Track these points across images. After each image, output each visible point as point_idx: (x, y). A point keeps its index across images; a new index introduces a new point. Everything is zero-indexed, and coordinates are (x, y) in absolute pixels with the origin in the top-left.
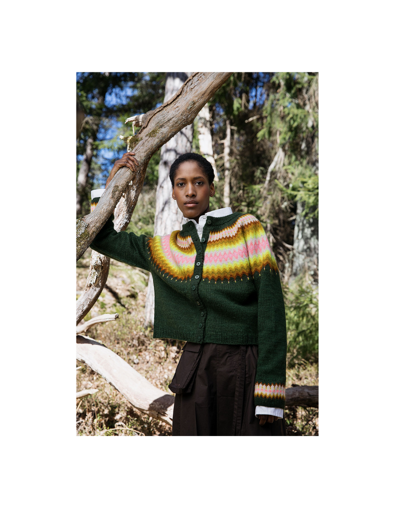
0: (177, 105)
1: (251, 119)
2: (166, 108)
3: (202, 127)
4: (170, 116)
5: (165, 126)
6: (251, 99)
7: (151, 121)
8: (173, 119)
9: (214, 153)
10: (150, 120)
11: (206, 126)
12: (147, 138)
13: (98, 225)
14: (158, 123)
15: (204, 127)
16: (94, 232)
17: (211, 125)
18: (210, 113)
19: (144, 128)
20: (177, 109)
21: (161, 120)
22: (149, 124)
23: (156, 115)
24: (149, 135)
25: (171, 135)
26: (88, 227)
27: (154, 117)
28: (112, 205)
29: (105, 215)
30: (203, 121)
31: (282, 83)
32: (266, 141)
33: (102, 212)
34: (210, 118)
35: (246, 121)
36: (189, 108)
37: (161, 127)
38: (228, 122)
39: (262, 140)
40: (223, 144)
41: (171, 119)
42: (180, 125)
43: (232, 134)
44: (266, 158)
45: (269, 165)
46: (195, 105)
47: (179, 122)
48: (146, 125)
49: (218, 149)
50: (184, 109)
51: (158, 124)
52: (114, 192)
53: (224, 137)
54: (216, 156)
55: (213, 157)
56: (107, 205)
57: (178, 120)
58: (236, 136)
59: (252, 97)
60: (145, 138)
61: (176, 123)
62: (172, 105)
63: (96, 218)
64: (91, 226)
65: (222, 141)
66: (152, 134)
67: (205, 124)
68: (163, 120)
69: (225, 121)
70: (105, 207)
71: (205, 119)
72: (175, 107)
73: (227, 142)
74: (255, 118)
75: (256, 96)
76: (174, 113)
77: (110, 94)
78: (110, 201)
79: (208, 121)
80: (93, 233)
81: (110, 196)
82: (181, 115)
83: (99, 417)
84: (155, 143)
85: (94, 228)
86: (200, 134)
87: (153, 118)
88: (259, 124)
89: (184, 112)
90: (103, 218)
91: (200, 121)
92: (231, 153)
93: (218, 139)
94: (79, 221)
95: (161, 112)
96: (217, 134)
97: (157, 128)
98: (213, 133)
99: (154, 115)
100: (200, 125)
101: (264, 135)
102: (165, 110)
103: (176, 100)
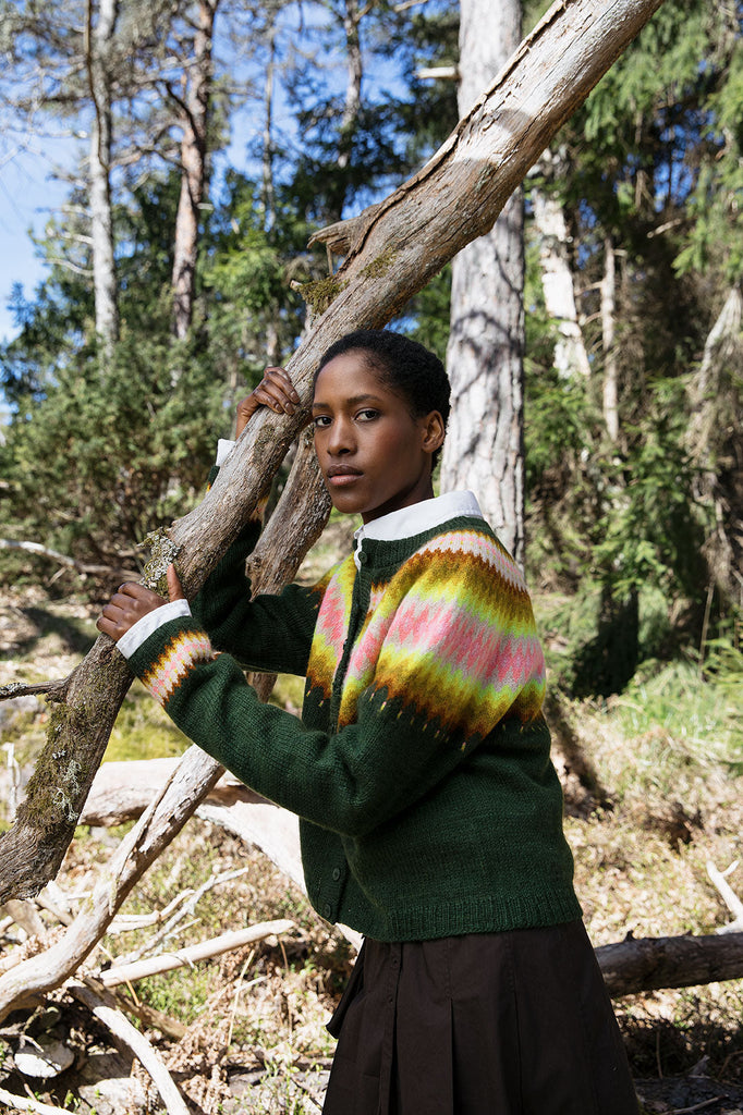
0: (444, 180)
1: (660, 230)
2: (413, 193)
3: (549, 257)
4: (425, 214)
5: (413, 243)
6: (658, 187)
7: (372, 234)
8: (435, 221)
9: (578, 314)
10: (369, 231)
11: (558, 255)
12: (360, 281)
13: (210, 546)
14: (393, 236)
15: (554, 256)
16: (198, 569)
17: (570, 249)
18: (566, 224)
19: (354, 255)
20: (445, 192)
21: (401, 227)
22: (369, 241)
23: (386, 215)
24: (365, 273)
25: (430, 268)
26: (179, 554)
27: (379, 222)
28: (254, 483)
29: (232, 515)
30: (551, 243)
31: (730, 136)
32: (697, 277)
33: (222, 509)
34: (567, 235)
35: (650, 235)
36: (479, 186)
37: (402, 246)
38: (608, 243)
39: (689, 275)
40: (598, 291)
41: (427, 223)
42: (455, 238)
43: (618, 267)
44: (700, 315)
45: (708, 332)
46: (497, 177)
47: (453, 229)
48: (359, 245)
49: (589, 303)
50: (464, 190)
51: (393, 240)
52: (260, 445)
53: (600, 276)
54: (583, 320)
55: (577, 322)
56: (237, 486)
57: (450, 223)
58: (628, 272)
59: (661, 184)
60: (355, 283)
61: (445, 231)
62: (429, 184)
63: (205, 525)
64: (191, 551)
65: (597, 285)
66: (376, 269)
67: (556, 250)
68: (405, 228)
69: (600, 241)
70: (232, 492)
71: (556, 238)
72: (439, 186)
73: (606, 286)
74: (668, 226)
75: (669, 180)
76: (436, 204)
77: (350, 204)
78: (247, 473)
79: (562, 243)
80: (195, 573)
81: (249, 456)
82: (457, 207)
83: (308, 969)
84: (383, 292)
85: (198, 556)
86: (546, 272)
87: (377, 226)
88: (679, 240)
89: (465, 198)
90: (224, 524)
91: (545, 243)
92: (618, 309)
93: (587, 280)
94: (157, 537)
95: (399, 205)
96: (584, 270)
97: (390, 250)
98: (573, 267)
99: (382, 215)
100: (545, 252)
101: (690, 263)
102: (410, 198)
103: (442, 168)
